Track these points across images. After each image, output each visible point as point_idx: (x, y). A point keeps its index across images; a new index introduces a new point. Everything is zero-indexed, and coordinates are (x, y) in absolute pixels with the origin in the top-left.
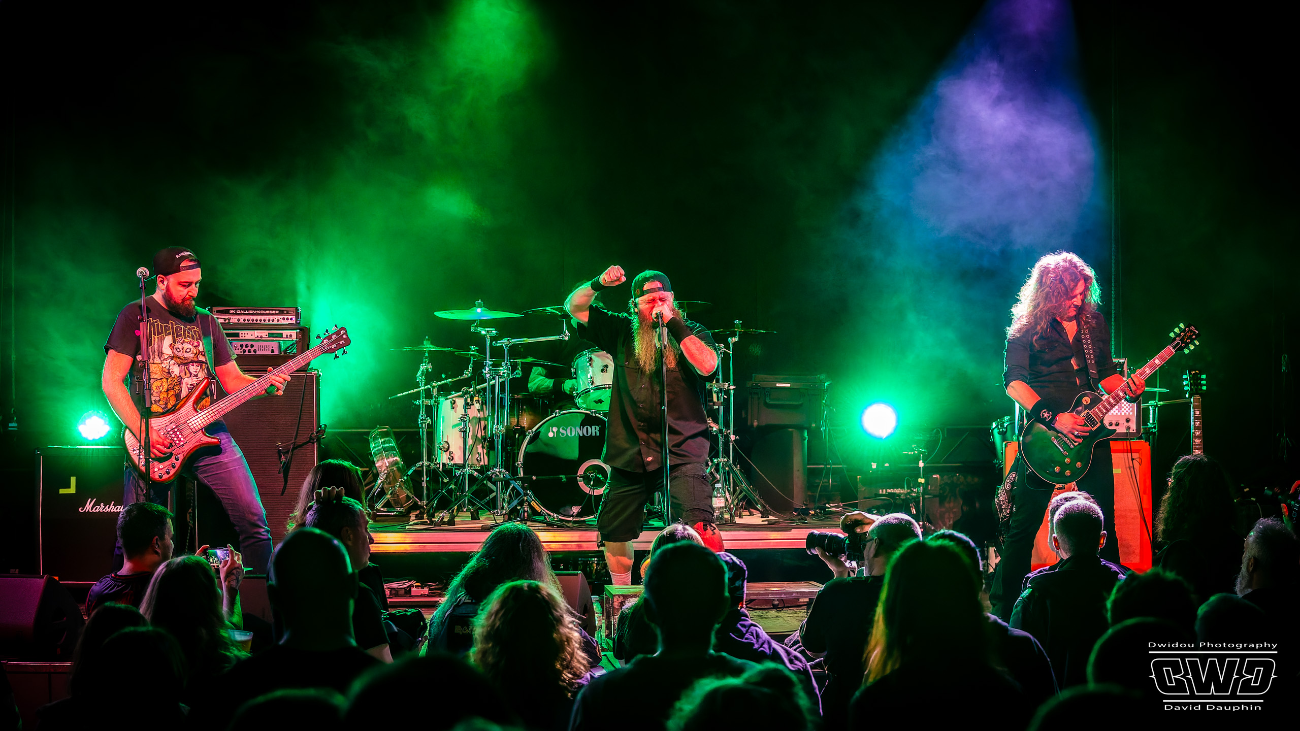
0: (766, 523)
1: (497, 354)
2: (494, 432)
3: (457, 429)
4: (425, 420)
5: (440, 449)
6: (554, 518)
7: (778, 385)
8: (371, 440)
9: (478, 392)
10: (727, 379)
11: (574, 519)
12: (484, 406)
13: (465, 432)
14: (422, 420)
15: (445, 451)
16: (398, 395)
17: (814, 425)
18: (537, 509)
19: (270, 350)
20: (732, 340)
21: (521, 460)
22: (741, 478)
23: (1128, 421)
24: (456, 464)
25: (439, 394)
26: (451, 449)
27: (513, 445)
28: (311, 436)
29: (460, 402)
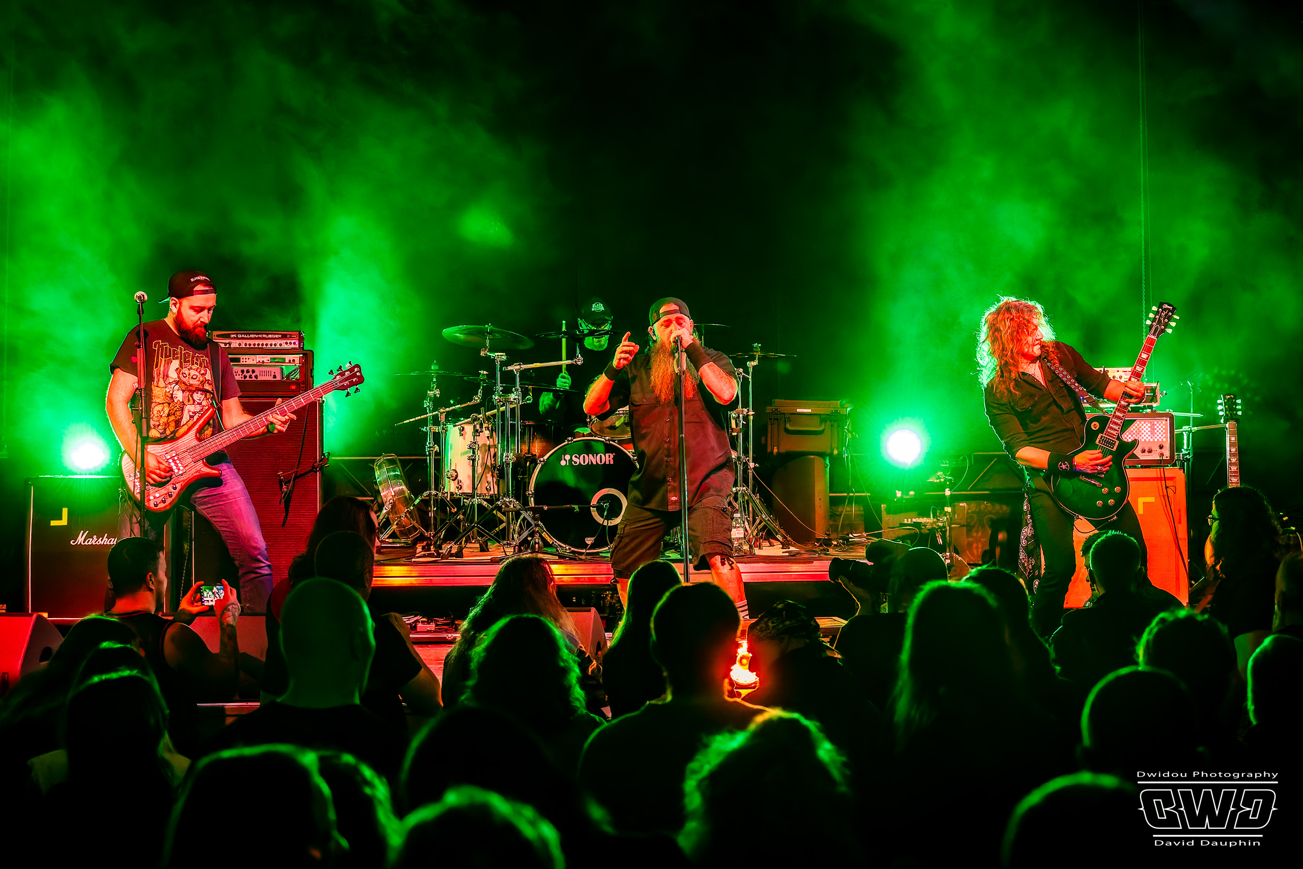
0: (787, 554)
1: (508, 378)
2: (504, 460)
3: (466, 457)
4: (432, 447)
5: (448, 478)
6: (566, 550)
7: (798, 410)
8: (376, 468)
9: (488, 419)
10: (745, 405)
11: (587, 551)
12: (494, 433)
13: (474, 460)
14: (430, 447)
15: (452, 480)
16: (405, 422)
17: (836, 452)
18: (548, 540)
19: (272, 375)
20: (751, 364)
21: (532, 489)
22: (760, 507)
23: (1161, 447)
24: (464, 493)
25: (447, 421)
26: (459, 478)
27: (524, 474)
28: (313, 464)
29: (469, 429)
